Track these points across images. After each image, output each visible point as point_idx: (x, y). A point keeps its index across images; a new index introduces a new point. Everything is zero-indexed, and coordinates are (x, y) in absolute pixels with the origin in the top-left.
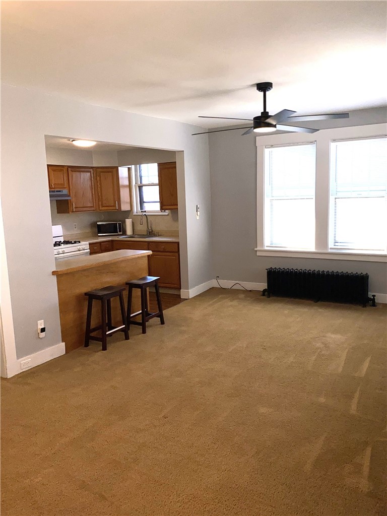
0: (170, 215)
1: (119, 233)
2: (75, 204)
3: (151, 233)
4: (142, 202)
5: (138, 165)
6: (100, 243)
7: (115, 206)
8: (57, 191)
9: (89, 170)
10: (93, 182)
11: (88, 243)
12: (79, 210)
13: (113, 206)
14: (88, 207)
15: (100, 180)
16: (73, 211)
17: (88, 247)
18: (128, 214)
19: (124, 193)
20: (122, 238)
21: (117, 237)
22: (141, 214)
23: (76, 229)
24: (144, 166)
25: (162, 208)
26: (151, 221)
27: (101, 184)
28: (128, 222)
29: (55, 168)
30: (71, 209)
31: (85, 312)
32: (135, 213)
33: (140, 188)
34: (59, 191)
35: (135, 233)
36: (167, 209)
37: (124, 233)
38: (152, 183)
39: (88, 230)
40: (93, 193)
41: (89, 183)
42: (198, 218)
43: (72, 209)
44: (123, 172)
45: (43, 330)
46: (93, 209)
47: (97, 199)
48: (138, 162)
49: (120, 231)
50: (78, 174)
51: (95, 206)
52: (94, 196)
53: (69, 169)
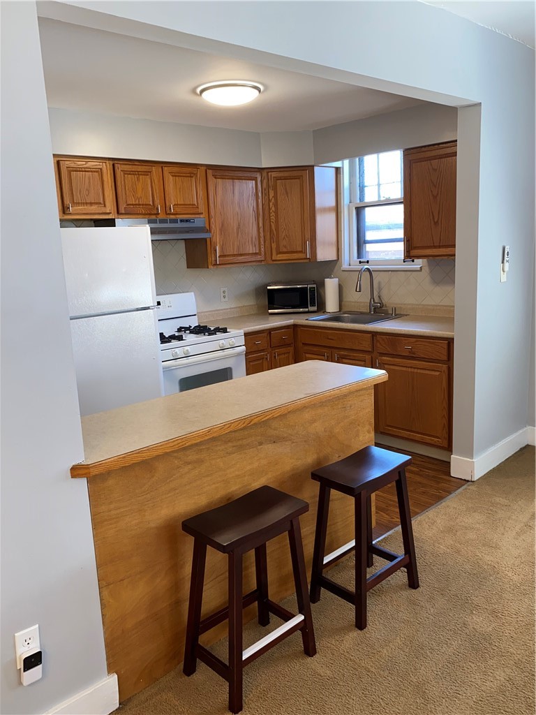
0: (426, 269)
1: (311, 309)
2: (222, 249)
3: (379, 311)
4: (361, 242)
5: (357, 159)
6: (270, 331)
7: (305, 253)
8: (181, 221)
9: (254, 175)
10: (260, 201)
11: (242, 332)
12: (229, 261)
13: (301, 252)
14: (249, 254)
15: (275, 197)
16: (216, 264)
17: (242, 341)
18: (329, 267)
19: (325, 224)
20: (314, 320)
21: (306, 316)
22: (359, 267)
23: (226, 299)
24: (370, 160)
25: (409, 255)
26: (379, 283)
27: (276, 205)
28: (331, 286)
29: (175, 169)
30: (211, 259)
31: (188, 570)
32: (345, 266)
33: (359, 210)
34: (187, 221)
35: (345, 309)
36: (418, 257)
37: (321, 307)
38: (387, 200)
39: (251, 302)
40: (261, 225)
41: (252, 203)
42: (504, 278)
43: (213, 259)
44: (323, 177)
45: (32, 661)
46: (259, 258)
47: (268, 237)
48: (357, 151)
49: (313, 305)
50: (228, 183)
51: (263, 253)
52: (261, 230)
53: (209, 172)
